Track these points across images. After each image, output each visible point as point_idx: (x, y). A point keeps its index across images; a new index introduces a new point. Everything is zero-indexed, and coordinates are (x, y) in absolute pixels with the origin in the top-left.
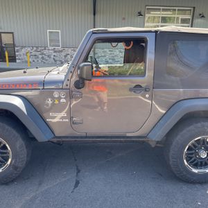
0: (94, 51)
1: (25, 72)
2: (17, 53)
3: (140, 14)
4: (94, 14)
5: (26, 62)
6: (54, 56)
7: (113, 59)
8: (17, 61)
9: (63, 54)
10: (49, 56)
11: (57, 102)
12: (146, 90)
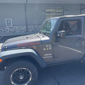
1: (27, 38)
3: (44, 11)
4: (25, 11)
6: (10, 30)
7: (35, 29)
9: (13, 29)
10: (7, 30)
11: (47, 49)
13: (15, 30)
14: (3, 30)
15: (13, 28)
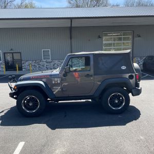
0: (72, 61)
2: (23, 65)
3: (99, 37)
4: (71, 38)
5: (29, 70)
6: (46, 65)
8: (23, 70)
10: (43, 66)
12: (91, 76)
13: (54, 65)
14: (38, 66)
15: (51, 62)
